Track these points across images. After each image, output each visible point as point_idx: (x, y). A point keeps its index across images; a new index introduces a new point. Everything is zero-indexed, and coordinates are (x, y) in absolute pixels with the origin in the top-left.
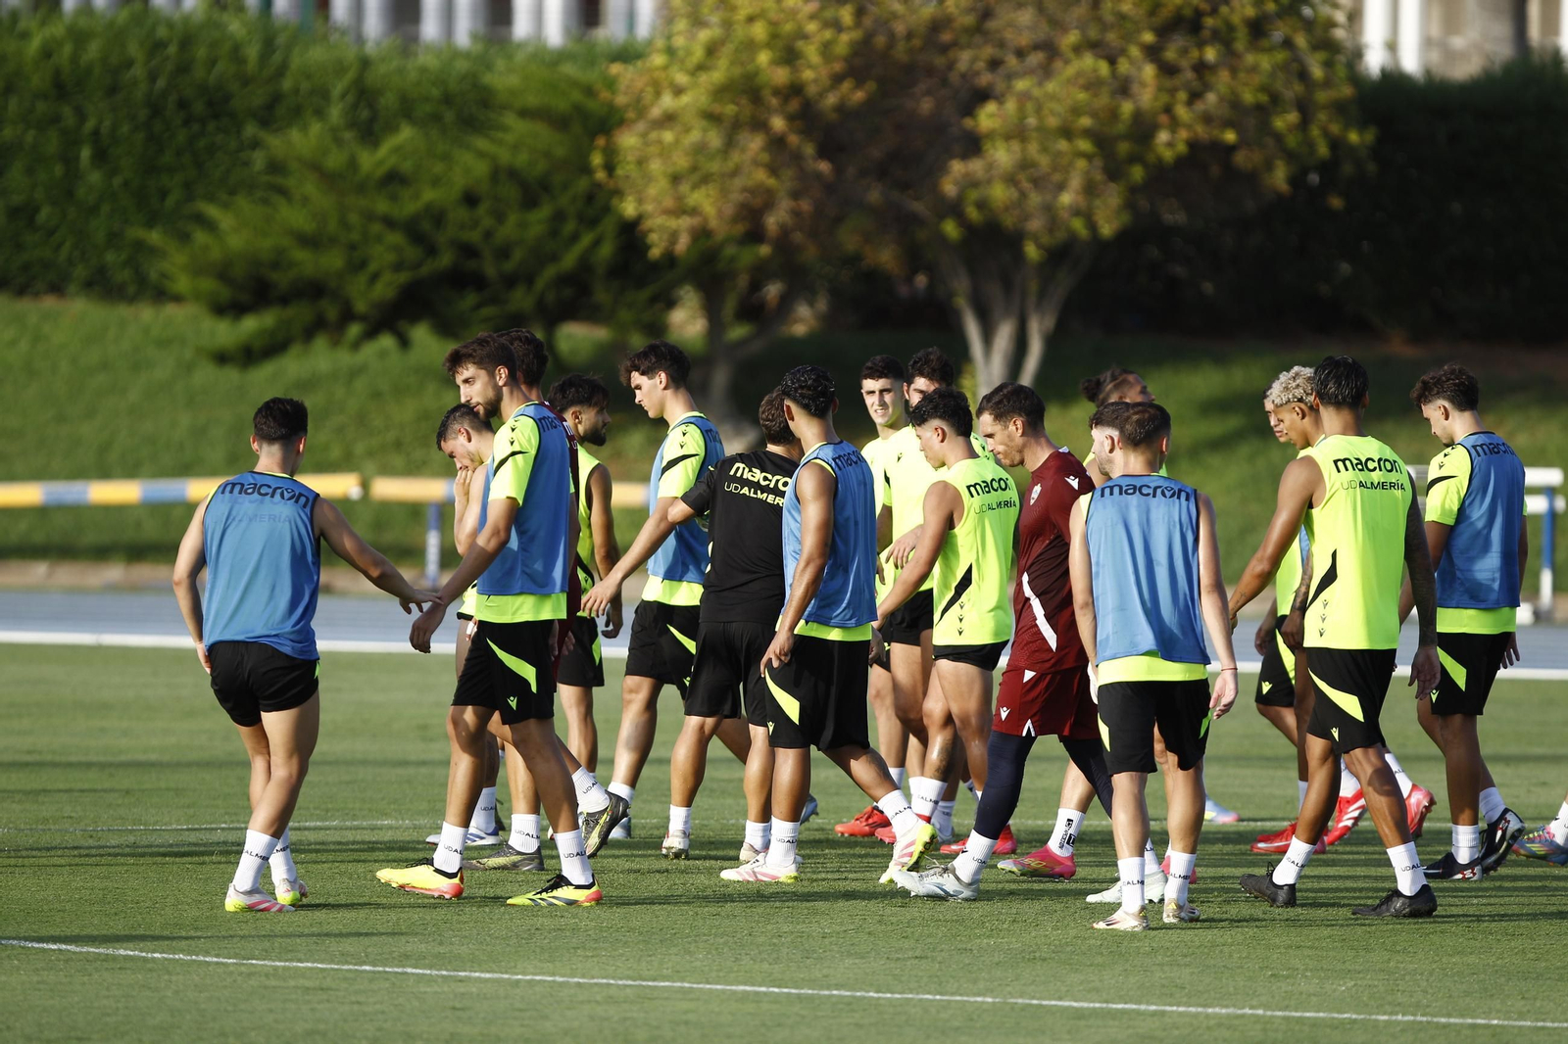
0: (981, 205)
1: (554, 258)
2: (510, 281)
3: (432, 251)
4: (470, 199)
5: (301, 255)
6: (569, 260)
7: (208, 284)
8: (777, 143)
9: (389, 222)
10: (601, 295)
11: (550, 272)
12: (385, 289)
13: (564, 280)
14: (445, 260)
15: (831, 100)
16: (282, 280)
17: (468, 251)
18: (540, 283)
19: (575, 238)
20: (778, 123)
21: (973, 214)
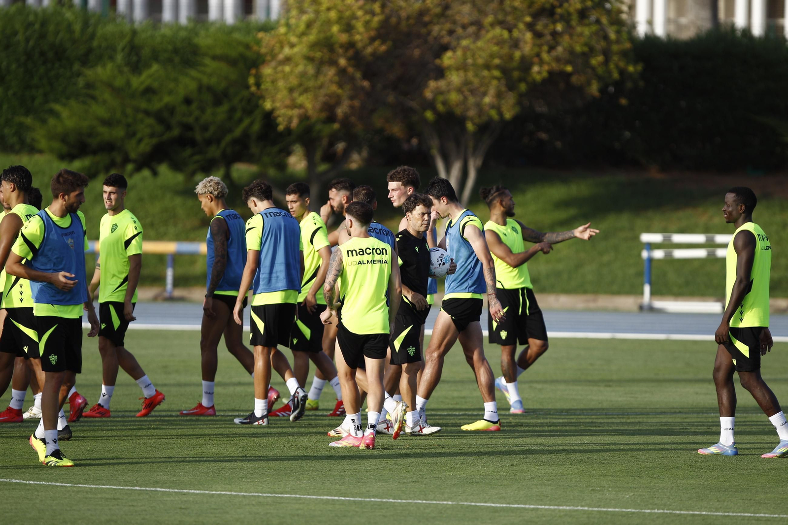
0: (444, 103)
1: (230, 131)
2: (209, 142)
3: (169, 127)
4: (188, 101)
5: (102, 129)
6: (238, 132)
7: (57, 145)
8: (342, 72)
9: (147, 113)
10: (254, 149)
11: (228, 138)
12: (145, 146)
13: (235, 142)
14: (176, 132)
15: (369, 50)
16: (94, 142)
17: (187, 127)
18: (223, 144)
19: (241, 120)
20: (342, 62)
21: (440, 108)
